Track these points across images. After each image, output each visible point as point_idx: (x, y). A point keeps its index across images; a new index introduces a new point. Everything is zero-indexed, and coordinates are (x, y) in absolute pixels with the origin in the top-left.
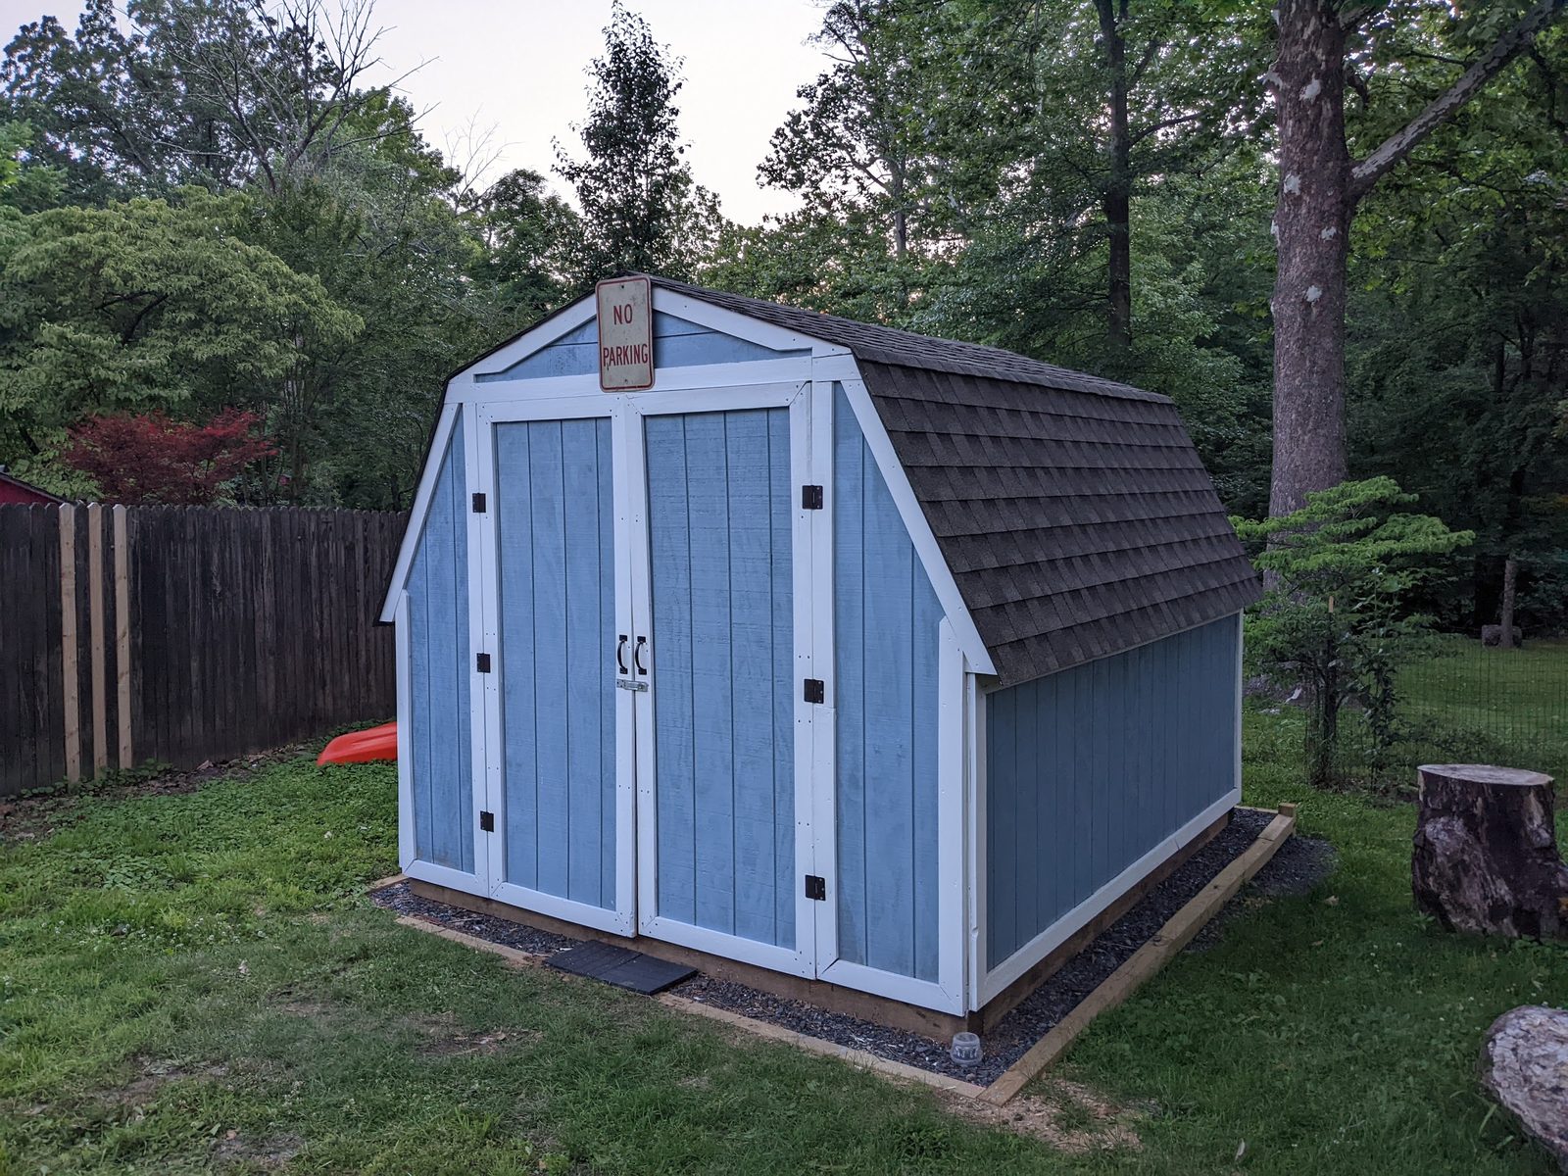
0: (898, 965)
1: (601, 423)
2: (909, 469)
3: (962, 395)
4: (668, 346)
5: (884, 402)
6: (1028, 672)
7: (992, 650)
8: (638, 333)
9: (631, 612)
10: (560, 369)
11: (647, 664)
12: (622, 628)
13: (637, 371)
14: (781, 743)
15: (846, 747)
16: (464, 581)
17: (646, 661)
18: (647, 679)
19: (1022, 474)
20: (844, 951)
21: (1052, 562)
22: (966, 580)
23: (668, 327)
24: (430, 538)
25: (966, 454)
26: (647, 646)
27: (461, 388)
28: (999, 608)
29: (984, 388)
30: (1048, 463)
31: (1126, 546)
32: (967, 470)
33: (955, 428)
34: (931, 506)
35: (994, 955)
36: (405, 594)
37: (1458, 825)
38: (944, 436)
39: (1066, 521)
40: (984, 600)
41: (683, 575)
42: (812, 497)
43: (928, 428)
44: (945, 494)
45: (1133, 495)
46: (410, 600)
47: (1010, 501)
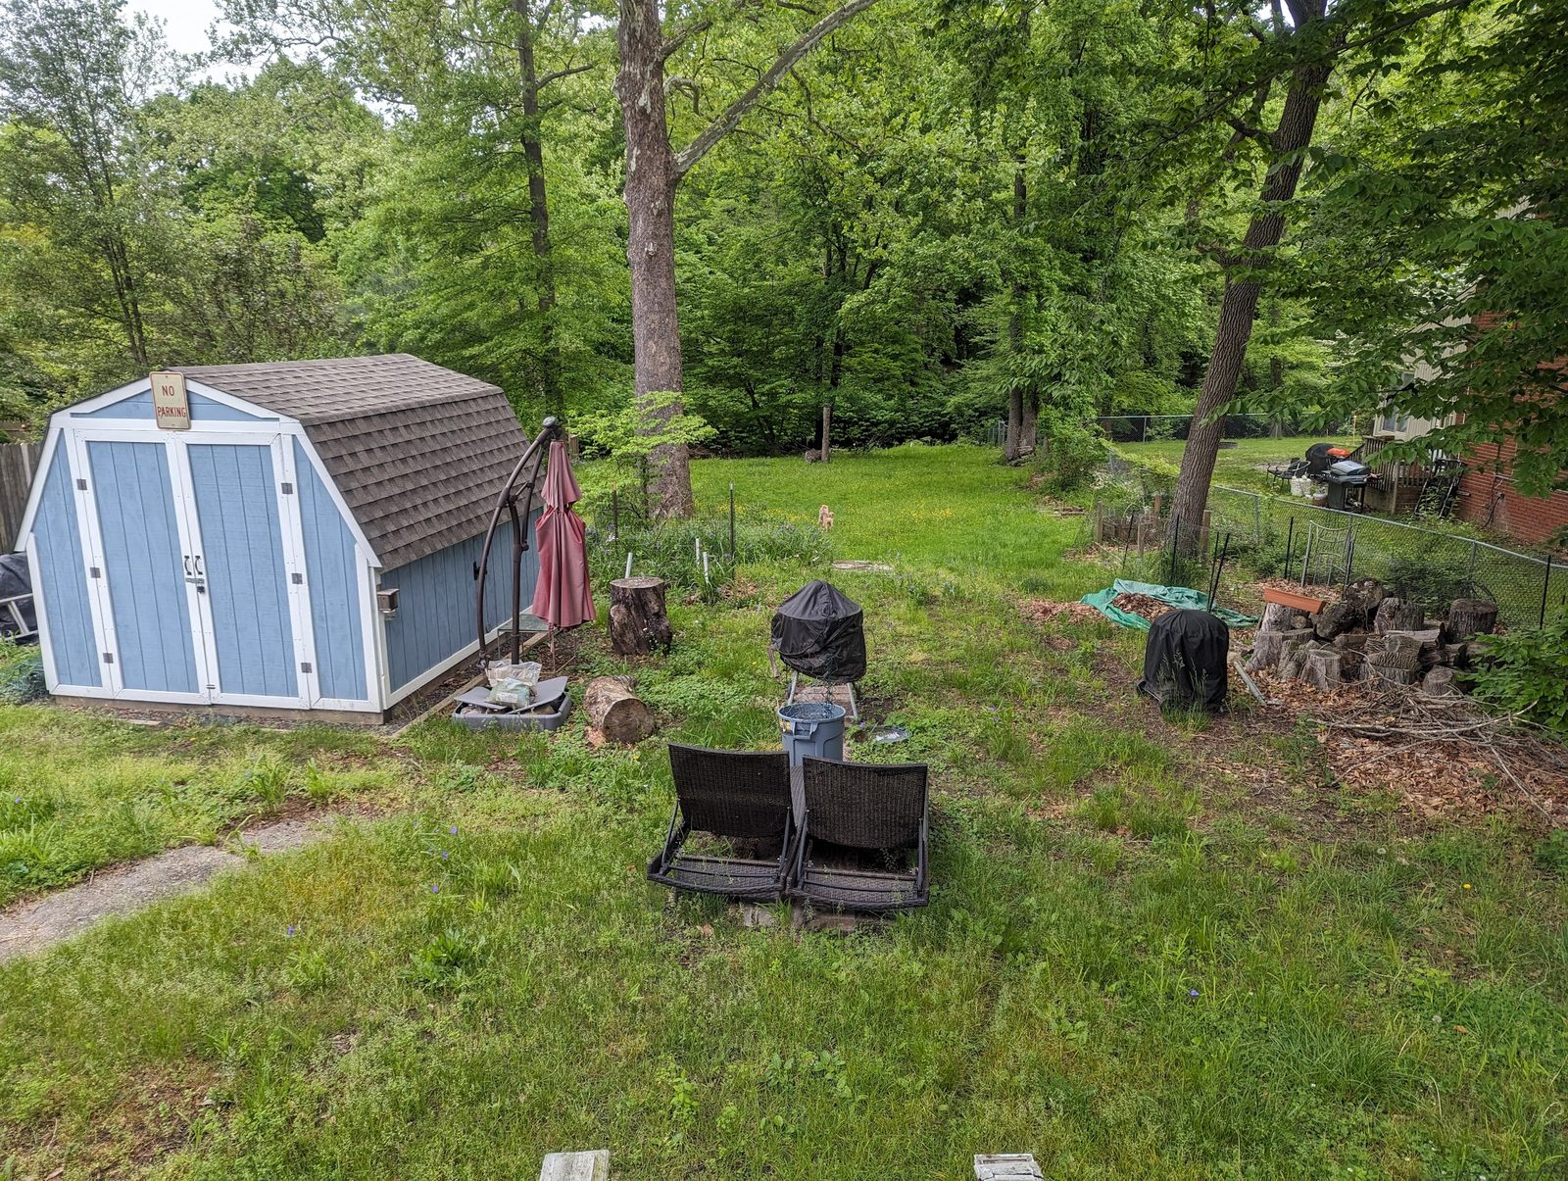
0: (349, 696)
1: (159, 448)
2: (334, 477)
3: (363, 427)
4: (196, 408)
5: (320, 445)
6: (399, 563)
7: (380, 557)
8: (179, 402)
9: (190, 541)
10: (129, 415)
11: (203, 571)
12: (185, 551)
13: (178, 421)
14: (282, 603)
15: (316, 602)
16: (76, 526)
17: (202, 567)
18: (204, 577)
19: (398, 463)
20: (323, 693)
21: (415, 507)
22: (365, 526)
23: (195, 400)
24: (47, 503)
25: (366, 460)
26: (202, 560)
27: (60, 420)
28: (383, 536)
29: (376, 421)
30: (414, 453)
31: (462, 488)
32: (367, 469)
33: (359, 448)
34: (347, 493)
35: (394, 687)
36: (32, 535)
37: (623, 610)
38: (353, 454)
39: (425, 482)
40: (375, 534)
41: (219, 524)
42: (287, 489)
43: (344, 452)
44: (354, 485)
45: (469, 457)
46: (36, 539)
47: (391, 480)
